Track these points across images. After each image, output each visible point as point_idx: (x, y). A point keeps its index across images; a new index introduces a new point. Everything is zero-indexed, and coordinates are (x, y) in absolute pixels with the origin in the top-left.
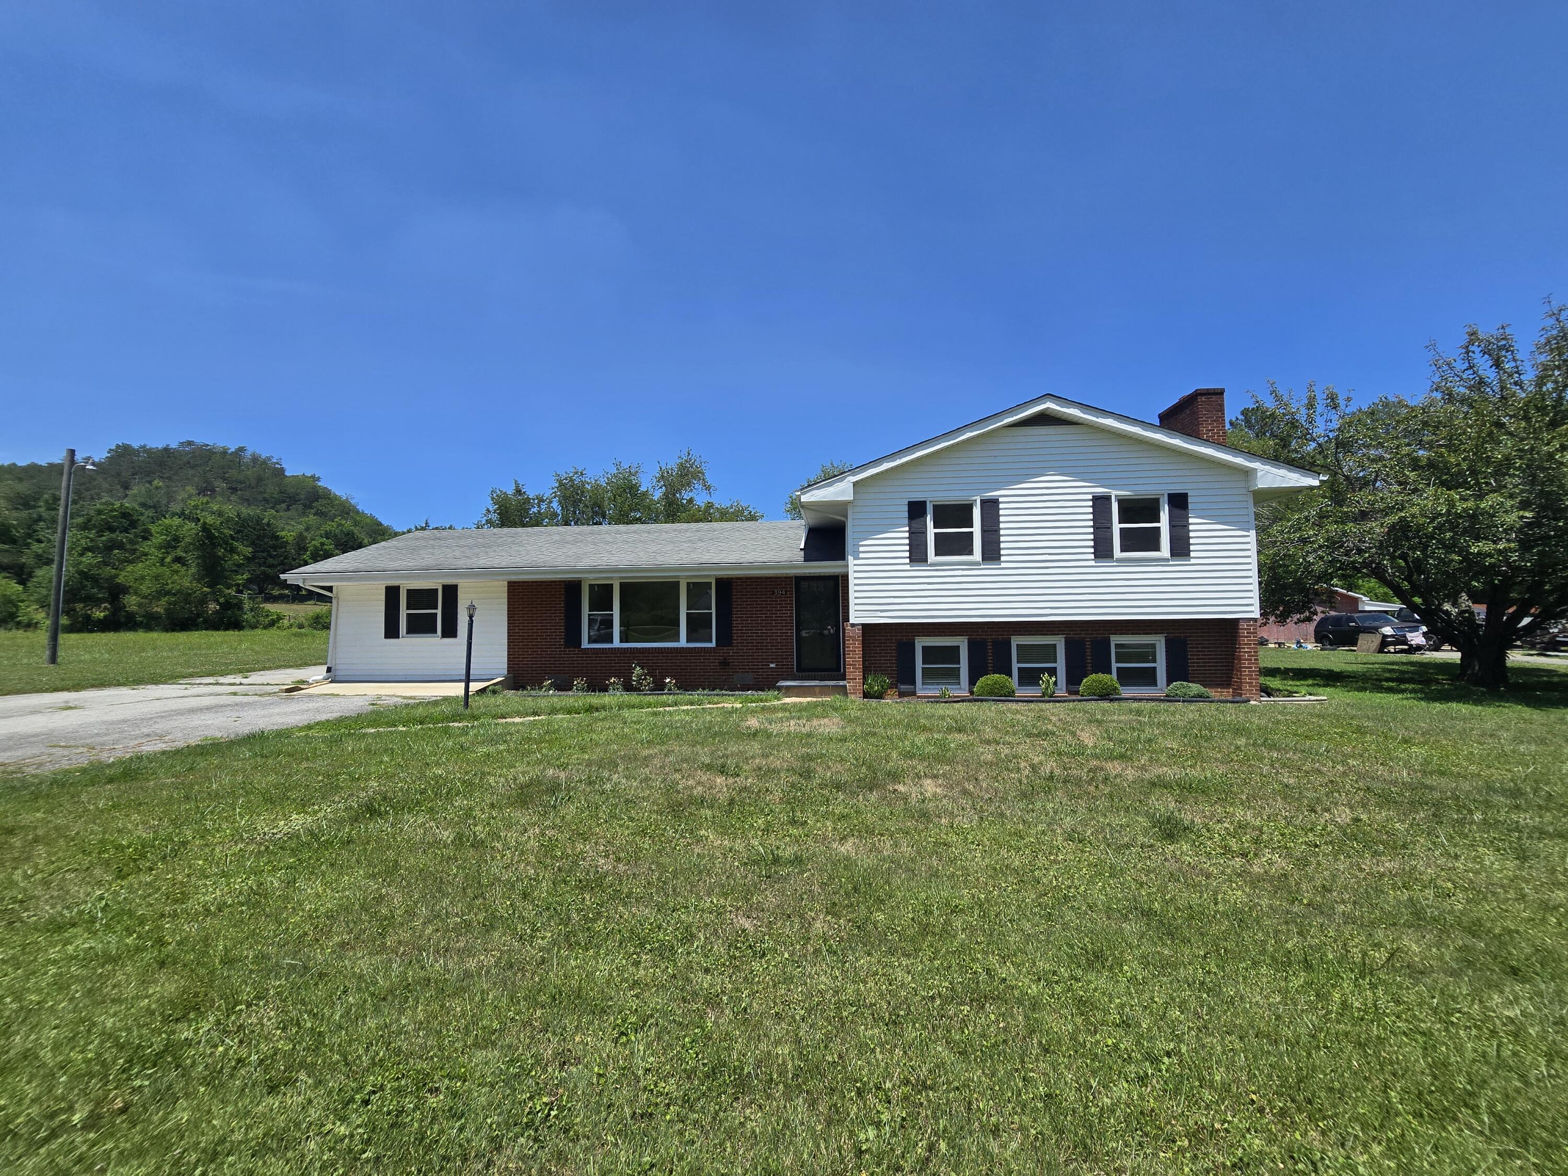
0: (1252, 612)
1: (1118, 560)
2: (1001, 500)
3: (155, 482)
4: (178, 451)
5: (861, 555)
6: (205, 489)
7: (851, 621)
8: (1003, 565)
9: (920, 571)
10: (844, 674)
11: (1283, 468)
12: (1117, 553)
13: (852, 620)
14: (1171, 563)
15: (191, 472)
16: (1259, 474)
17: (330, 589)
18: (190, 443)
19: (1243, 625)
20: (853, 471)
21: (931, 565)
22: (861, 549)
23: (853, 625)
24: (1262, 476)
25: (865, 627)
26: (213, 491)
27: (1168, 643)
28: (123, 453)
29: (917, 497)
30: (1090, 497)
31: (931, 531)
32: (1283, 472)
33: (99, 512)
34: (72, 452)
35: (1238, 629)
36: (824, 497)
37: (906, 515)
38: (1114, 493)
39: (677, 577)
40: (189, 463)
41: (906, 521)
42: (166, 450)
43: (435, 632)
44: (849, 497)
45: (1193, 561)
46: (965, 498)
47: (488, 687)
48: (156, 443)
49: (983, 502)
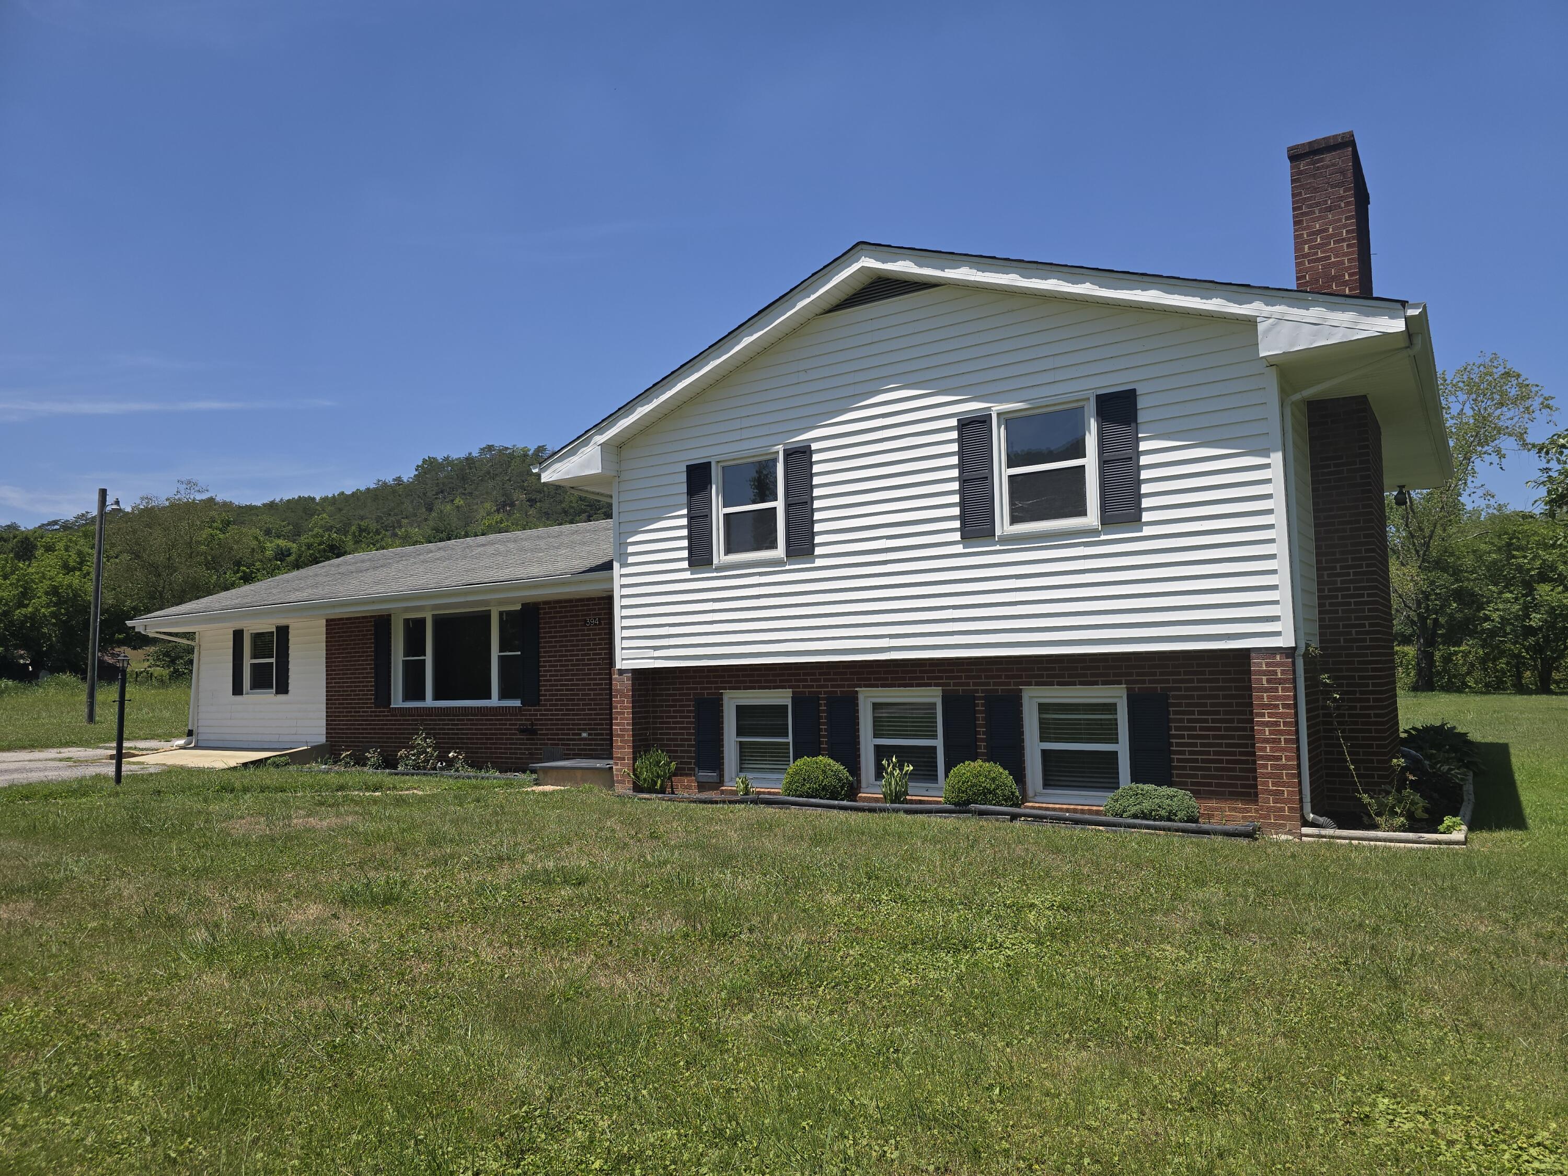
0: (1278, 634)
1: (1005, 540)
2: (814, 446)
3: (456, 501)
4: (481, 460)
5: (631, 560)
6: (504, 505)
7: (618, 666)
8: (819, 562)
9: (705, 581)
10: (611, 753)
11: (1316, 304)
12: (1003, 525)
13: (620, 664)
14: (1103, 537)
15: (491, 484)
16: (1261, 328)
17: (190, 636)
18: (490, 448)
19: (1259, 664)
20: (599, 427)
21: (720, 569)
22: (631, 549)
23: (621, 672)
24: (1268, 331)
25: (639, 674)
26: (512, 505)
27: (1133, 702)
28: (429, 467)
29: (697, 457)
30: (954, 422)
31: (719, 511)
32: (1315, 313)
33: (309, 546)
34: (103, 493)
35: (1249, 672)
36: (567, 473)
37: (684, 488)
38: (996, 408)
39: (486, 603)
40: (489, 473)
41: (684, 499)
42: (469, 460)
43: (272, 687)
44: (595, 468)
45: (1147, 531)
46: (759, 451)
47: (269, 758)
48: (458, 454)
49: (788, 454)
